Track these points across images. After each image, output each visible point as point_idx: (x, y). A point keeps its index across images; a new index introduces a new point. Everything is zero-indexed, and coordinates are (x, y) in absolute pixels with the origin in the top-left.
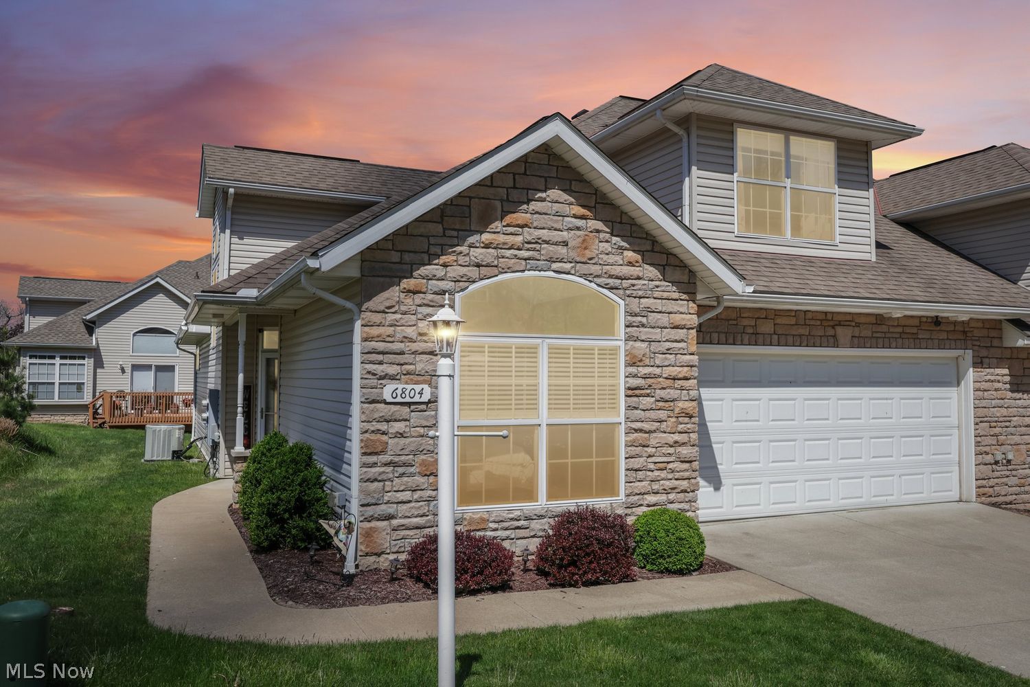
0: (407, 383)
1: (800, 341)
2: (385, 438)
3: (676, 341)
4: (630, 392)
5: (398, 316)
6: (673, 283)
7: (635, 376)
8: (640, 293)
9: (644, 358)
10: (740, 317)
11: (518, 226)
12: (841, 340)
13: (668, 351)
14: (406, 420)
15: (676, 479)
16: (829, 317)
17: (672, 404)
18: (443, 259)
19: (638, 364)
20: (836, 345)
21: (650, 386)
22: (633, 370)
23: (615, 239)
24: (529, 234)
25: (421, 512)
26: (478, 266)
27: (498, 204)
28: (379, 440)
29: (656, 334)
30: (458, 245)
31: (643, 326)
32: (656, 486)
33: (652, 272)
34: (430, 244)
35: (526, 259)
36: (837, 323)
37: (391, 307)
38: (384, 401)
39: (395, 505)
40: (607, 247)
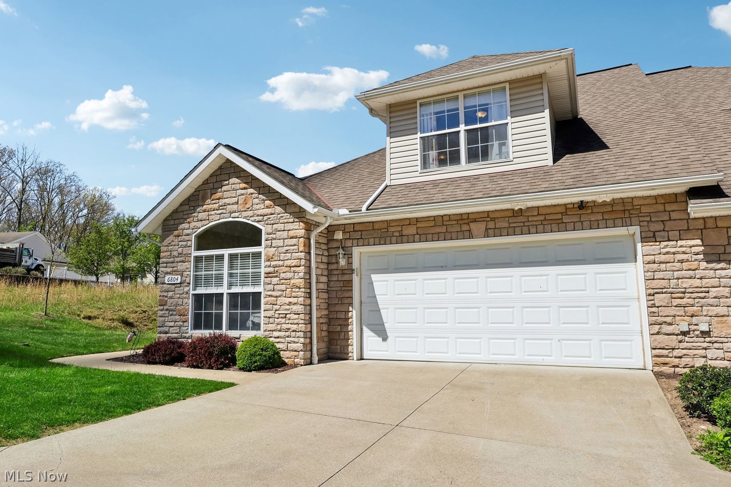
0: (174, 275)
1: (438, 237)
2: (166, 298)
3: (291, 246)
5: (172, 247)
6: (290, 214)
7: (269, 266)
8: (272, 222)
9: (274, 257)
10: (390, 226)
11: (217, 199)
12: (475, 232)
13: (287, 252)
14: (173, 291)
15: (291, 324)
16: (465, 217)
17: (289, 281)
18: (188, 220)
19: (271, 260)
20: (471, 237)
21: (277, 271)
22: (268, 263)
23: (260, 196)
24: (222, 202)
25: (177, 331)
26: (201, 221)
27: (209, 191)
28: (164, 300)
29: (280, 243)
30: (194, 213)
31: (274, 239)
32: (279, 327)
33: (278, 209)
34: (184, 215)
35: (220, 214)
36: (471, 220)
37: (170, 244)
38: (165, 284)
39: (168, 328)
40: (256, 201)
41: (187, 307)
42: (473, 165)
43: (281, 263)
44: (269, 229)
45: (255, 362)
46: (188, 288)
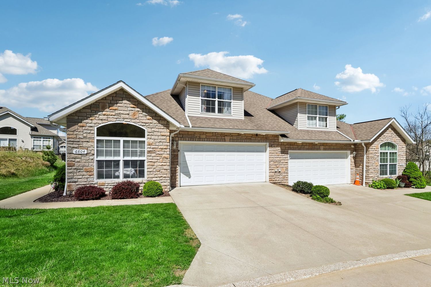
0: (80, 149)
1: (213, 140)
2: (74, 163)
3: (163, 139)
4: (148, 152)
5: (77, 133)
6: (162, 124)
7: (150, 148)
8: (151, 127)
10: (195, 134)
11: (114, 110)
12: (226, 140)
13: (160, 142)
14: (80, 158)
15: (163, 174)
16: (223, 134)
17: (161, 155)
18: (91, 118)
19: (151, 145)
20: (225, 141)
21: (154, 151)
22: (149, 146)
23: (144, 113)
24: (117, 112)
25: (85, 181)
26: (102, 120)
27: (108, 104)
28: (72, 163)
29: (157, 137)
30: (95, 115)
31: (152, 135)
32: (156, 176)
33: (155, 121)
34: (87, 114)
35: (116, 118)
36: (225, 135)
37: (75, 130)
38: (73, 154)
39: (77, 179)
40: (141, 115)
41: (93, 167)
42: (220, 114)
43: (157, 147)
44: (150, 130)
46: (93, 157)
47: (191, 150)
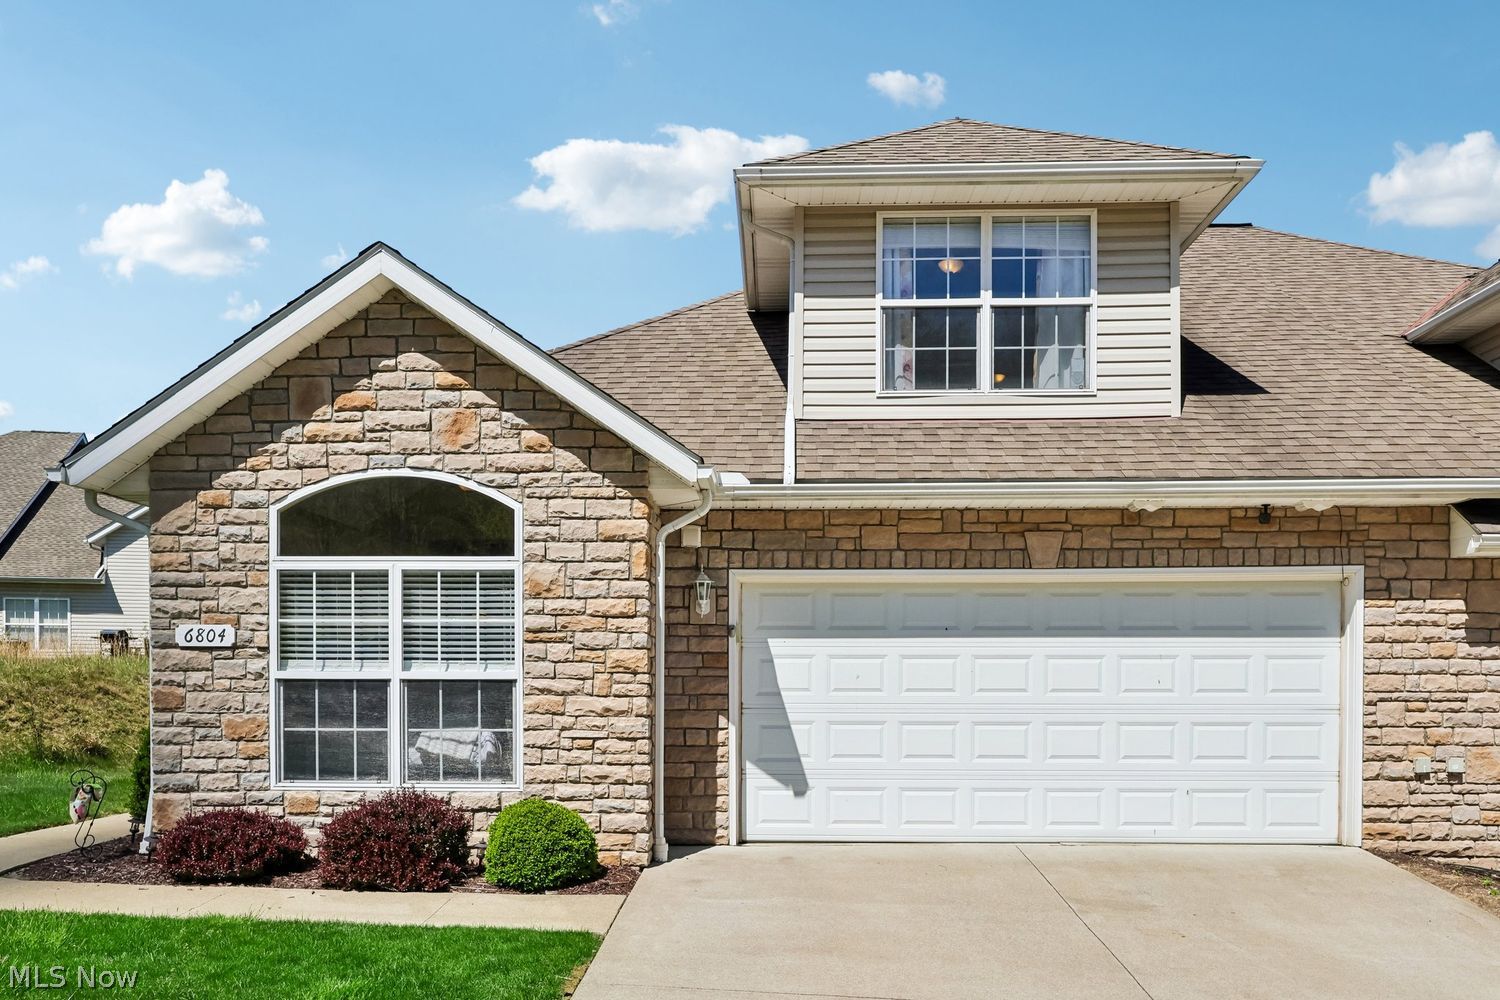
0: (206, 623)
1: (950, 560)
2: (181, 691)
3: (608, 560)
4: (531, 636)
5: (193, 539)
6: (604, 474)
7: (540, 612)
8: (547, 492)
9: (553, 587)
10: (830, 524)
11: (355, 409)
12: (1037, 556)
13: (594, 576)
14: (207, 670)
15: (610, 764)
16: (1015, 518)
17: (602, 653)
18: (251, 462)
19: (544, 594)
20: (1027, 564)
21: (564, 627)
22: (537, 604)
23: (506, 415)
24: (372, 419)
25: (228, 785)
26: (300, 467)
27: (326, 383)
28: (172, 694)
29: (574, 551)
30: (272, 442)
31: (553, 539)
32: (573, 772)
33: (566, 458)
34: (233, 444)
35: (368, 454)
36: (1029, 526)
37: (185, 527)
38: (176, 646)
39: (196, 775)
40: (493, 427)
41: (261, 717)
42: (1008, 394)
43: (577, 605)
44: (538, 510)
45: (555, 868)
46: (261, 663)
47: (811, 628)
